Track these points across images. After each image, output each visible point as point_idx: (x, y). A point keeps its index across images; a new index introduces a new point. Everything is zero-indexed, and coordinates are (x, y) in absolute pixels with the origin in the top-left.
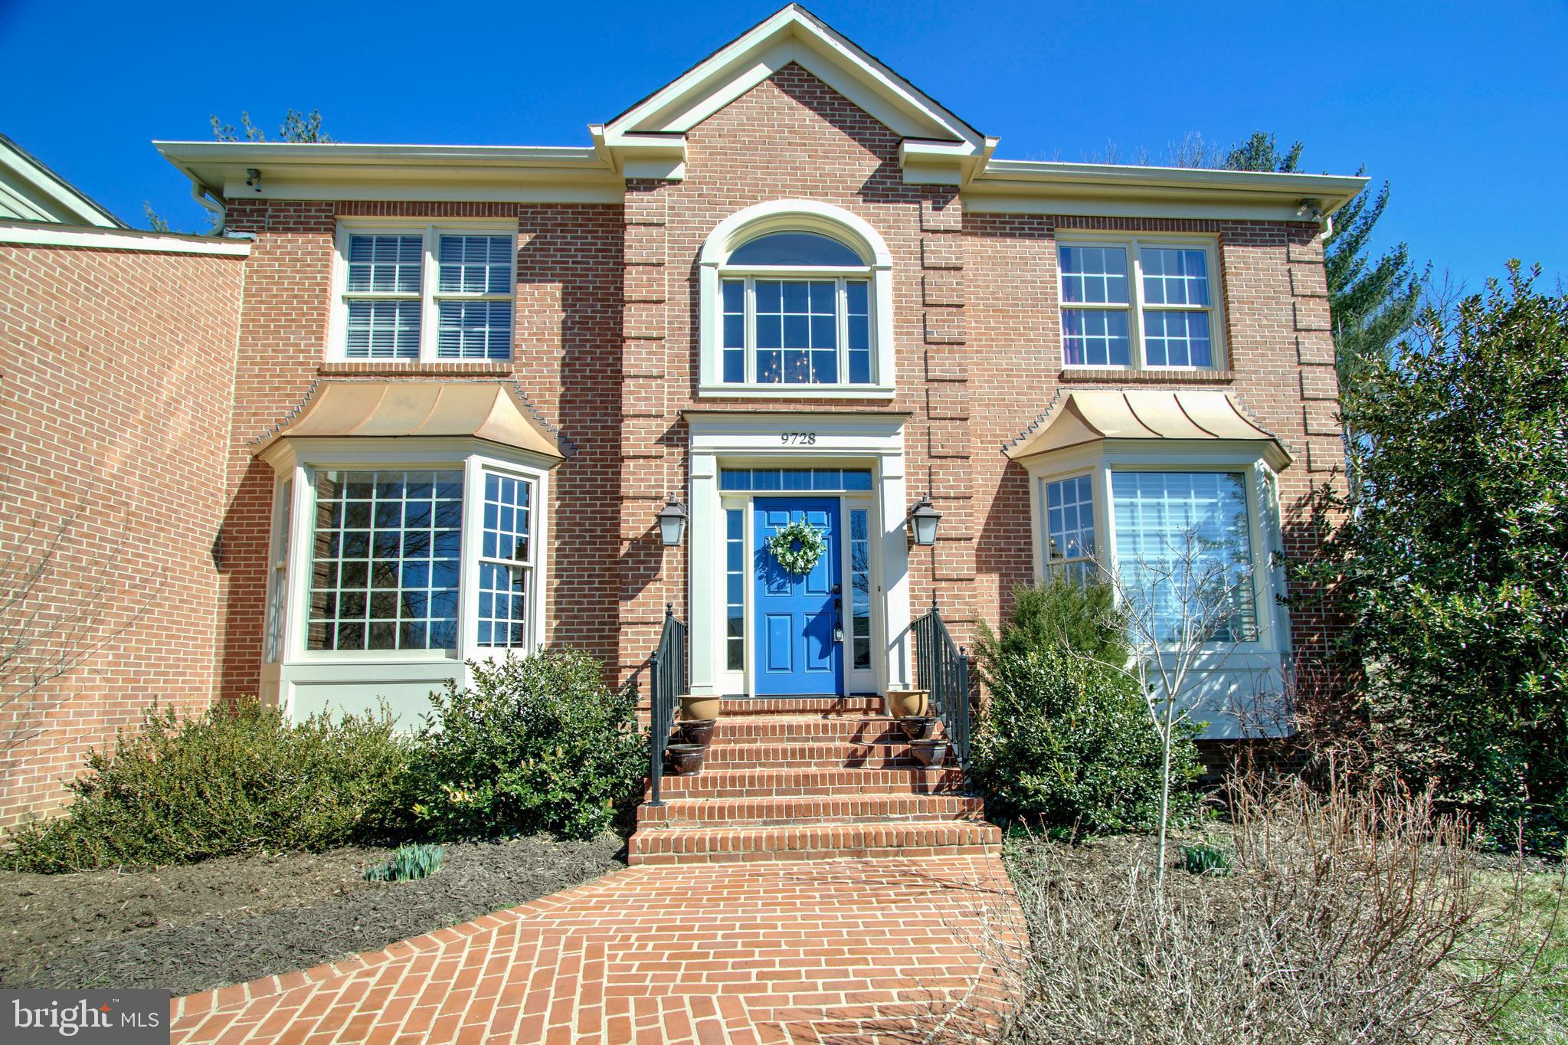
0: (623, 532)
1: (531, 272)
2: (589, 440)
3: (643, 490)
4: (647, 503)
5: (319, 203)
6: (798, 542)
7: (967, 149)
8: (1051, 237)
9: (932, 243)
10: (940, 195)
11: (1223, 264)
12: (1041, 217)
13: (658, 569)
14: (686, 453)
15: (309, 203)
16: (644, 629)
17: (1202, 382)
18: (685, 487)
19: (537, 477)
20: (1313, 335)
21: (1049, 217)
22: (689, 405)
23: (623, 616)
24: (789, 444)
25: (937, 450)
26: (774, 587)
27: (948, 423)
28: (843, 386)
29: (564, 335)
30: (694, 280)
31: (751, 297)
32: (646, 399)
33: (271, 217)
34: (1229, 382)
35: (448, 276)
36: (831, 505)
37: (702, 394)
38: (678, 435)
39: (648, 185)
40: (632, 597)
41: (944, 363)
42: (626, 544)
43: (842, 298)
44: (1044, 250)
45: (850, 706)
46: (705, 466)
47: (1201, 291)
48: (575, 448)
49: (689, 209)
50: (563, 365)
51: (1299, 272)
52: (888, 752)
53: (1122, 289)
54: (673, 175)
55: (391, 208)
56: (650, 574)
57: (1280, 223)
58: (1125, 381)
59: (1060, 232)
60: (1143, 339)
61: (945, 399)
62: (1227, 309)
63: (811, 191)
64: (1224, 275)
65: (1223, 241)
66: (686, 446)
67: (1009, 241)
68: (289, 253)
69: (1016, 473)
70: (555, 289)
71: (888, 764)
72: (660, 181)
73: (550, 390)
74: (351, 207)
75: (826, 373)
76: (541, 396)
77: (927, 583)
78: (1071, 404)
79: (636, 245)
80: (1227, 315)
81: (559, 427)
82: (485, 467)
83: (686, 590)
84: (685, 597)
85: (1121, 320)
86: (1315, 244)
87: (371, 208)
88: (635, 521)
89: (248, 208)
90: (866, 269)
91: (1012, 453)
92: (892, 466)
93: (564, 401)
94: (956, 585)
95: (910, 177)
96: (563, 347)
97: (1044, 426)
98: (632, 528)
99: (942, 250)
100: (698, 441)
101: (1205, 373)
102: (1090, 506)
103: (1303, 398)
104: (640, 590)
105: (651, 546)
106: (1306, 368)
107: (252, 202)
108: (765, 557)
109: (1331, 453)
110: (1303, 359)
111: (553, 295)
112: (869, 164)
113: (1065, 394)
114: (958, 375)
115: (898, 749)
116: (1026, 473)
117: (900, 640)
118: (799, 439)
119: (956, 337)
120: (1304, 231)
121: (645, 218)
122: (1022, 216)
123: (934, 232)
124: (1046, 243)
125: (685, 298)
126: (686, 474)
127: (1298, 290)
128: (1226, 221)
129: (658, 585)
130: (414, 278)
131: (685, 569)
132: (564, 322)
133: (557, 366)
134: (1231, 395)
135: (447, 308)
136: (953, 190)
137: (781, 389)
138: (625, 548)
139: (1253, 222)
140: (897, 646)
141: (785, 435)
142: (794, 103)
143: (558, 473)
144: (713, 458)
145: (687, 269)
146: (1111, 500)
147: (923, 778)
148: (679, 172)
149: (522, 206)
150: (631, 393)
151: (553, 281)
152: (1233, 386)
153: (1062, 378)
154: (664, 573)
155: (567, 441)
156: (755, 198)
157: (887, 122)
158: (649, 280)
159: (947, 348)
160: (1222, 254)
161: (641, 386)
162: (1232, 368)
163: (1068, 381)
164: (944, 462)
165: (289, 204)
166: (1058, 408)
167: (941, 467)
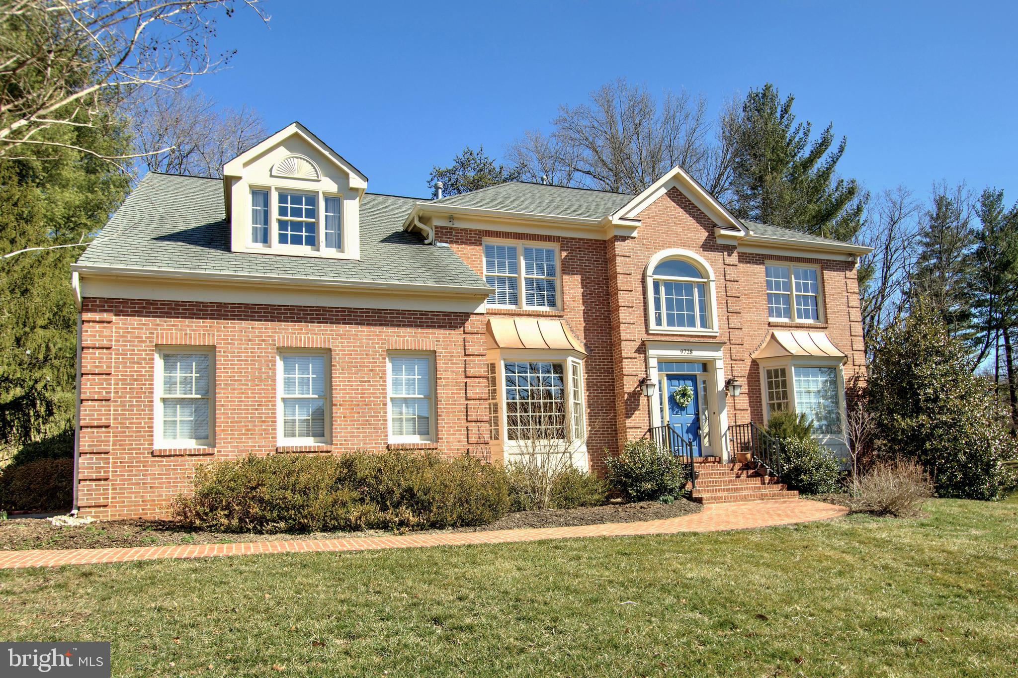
0: (626, 390)
1: (567, 269)
2: (597, 347)
3: (631, 372)
4: (633, 377)
5: (475, 230)
6: (684, 394)
7: (742, 234)
8: (763, 264)
9: (729, 270)
10: (729, 249)
11: (823, 278)
12: (759, 255)
13: (639, 405)
14: (645, 357)
15: (471, 230)
16: (635, 430)
17: (817, 328)
18: (646, 371)
19: (579, 364)
20: (854, 309)
21: (762, 255)
22: (645, 337)
23: (628, 425)
24: (683, 354)
25: (734, 357)
26: (675, 412)
27: (737, 346)
28: (698, 330)
29: (583, 299)
30: (644, 282)
31: (662, 289)
32: (629, 333)
33: (455, 236)
34: (826, 328)
35: (529, 267)
36: (693, 378)
37: (650, 332)
38: (642, 349)
39: (624, 239)
40: (630, 417)
41: (735, 321)
42: (626, 395)
43: (696, 291)
44: (760, 269)
45: (709, 460)
46: (653, 362)
47: (815, 288)
48: (591, 350)
49: (639, 250)
50: (584, 313)
51: (849, 282)
52: (748, 473)
53: (788, 286)
54: (633, 235)
55: (507, 235)
56: (636, 407)
57: (843, 261)
58: (791, 327)
59: (766, 262)
60: (796, 307)
61: (735, 334)
62: (825, 297)
63: (684, 245)
64: (823, 283)
65: (823, 269)
66: (645, 354)
67: (748, 265)
68: (465, 254)
69: (755, 363)
70: (578, 278)
71: (748, 477)
72: (628, 237)
73: (580, 324)
74: (489, 233)
75: (692, 323)
76: (577, 327)
77: (733, 411)
78: (773, 336)
79: (621, 266)
80: (825, 300)
81: (584, 341)
82: (573, 362)
83: (649, 414)
84: (649, 417)
85: (788, 299)
86: (854, 271)
87: (498, 234)
88: (630, 385)
89: (444, 231)
90: (706, 280)
91: (753, 356)
92: (719, 364)
93: (585, 329)
94: (742, 412)
95: (719, 241)
96: (583, 305)
97: (764, 345)
98: (628, 388)
99: (732, 273)
100: (652, 352)
101: (819, 324)
102: (785, 380)
103: (851, 336)
104: (633, 414)
105: (635, 396)
106: (852, 323)
107: (446, 228)
108: (672, 399)
109: (860, 358)
110: (852, 319)
111: (577, 280)
112: (704, 234)
113: (771, 332)
114: (739, 326)
115: (750, 472)
116: (758, 365)
117: (725, 434)
118: (687, 352)
119: (738, 310)
120: (849, 265)
121: (623, 253)
122: (753, 254)
123: (728, 265)
124: (762, 266)
125: (640, 289)
126: (646, 365)
127: (849, 291)
128: (824, 260)
129: (639, 412)
130: (514, 268)
131: (648, 405)
132: (583, 293)
133: (582, 312)
134: (827, 333)
135: (529, 282)
136: (734, 247)
137: (677, 329)
138: (626, 397)
139: (833, 261)
140: (724, 437)
141: (682, 350)
142: (675, 205)
143: (586, 361)
144: (656, 359)
145: (640, 276)
146: (794, 378)
147: (764, 480)
148: (634, 234)
149: (562, 238)
150: (624, 330)
151: (577, 274)
152: (828, 330)
153: (769, 324)
154: (641, 407)
155: (588, 347)
156: (663, 246)
157: (710, 216)
158: (627, 281)
159: (735, 315)
160: (823, 275)
161: (627, 327)
162: (827, 322)
163: (771, 326)
164: (737, 362)
165: (462, 230)
166: (769, 337)
167: (735, 364)
